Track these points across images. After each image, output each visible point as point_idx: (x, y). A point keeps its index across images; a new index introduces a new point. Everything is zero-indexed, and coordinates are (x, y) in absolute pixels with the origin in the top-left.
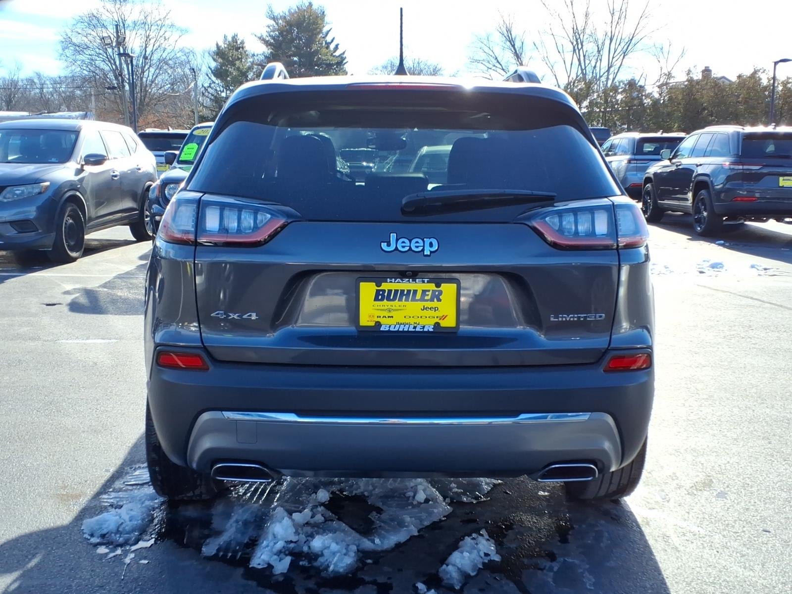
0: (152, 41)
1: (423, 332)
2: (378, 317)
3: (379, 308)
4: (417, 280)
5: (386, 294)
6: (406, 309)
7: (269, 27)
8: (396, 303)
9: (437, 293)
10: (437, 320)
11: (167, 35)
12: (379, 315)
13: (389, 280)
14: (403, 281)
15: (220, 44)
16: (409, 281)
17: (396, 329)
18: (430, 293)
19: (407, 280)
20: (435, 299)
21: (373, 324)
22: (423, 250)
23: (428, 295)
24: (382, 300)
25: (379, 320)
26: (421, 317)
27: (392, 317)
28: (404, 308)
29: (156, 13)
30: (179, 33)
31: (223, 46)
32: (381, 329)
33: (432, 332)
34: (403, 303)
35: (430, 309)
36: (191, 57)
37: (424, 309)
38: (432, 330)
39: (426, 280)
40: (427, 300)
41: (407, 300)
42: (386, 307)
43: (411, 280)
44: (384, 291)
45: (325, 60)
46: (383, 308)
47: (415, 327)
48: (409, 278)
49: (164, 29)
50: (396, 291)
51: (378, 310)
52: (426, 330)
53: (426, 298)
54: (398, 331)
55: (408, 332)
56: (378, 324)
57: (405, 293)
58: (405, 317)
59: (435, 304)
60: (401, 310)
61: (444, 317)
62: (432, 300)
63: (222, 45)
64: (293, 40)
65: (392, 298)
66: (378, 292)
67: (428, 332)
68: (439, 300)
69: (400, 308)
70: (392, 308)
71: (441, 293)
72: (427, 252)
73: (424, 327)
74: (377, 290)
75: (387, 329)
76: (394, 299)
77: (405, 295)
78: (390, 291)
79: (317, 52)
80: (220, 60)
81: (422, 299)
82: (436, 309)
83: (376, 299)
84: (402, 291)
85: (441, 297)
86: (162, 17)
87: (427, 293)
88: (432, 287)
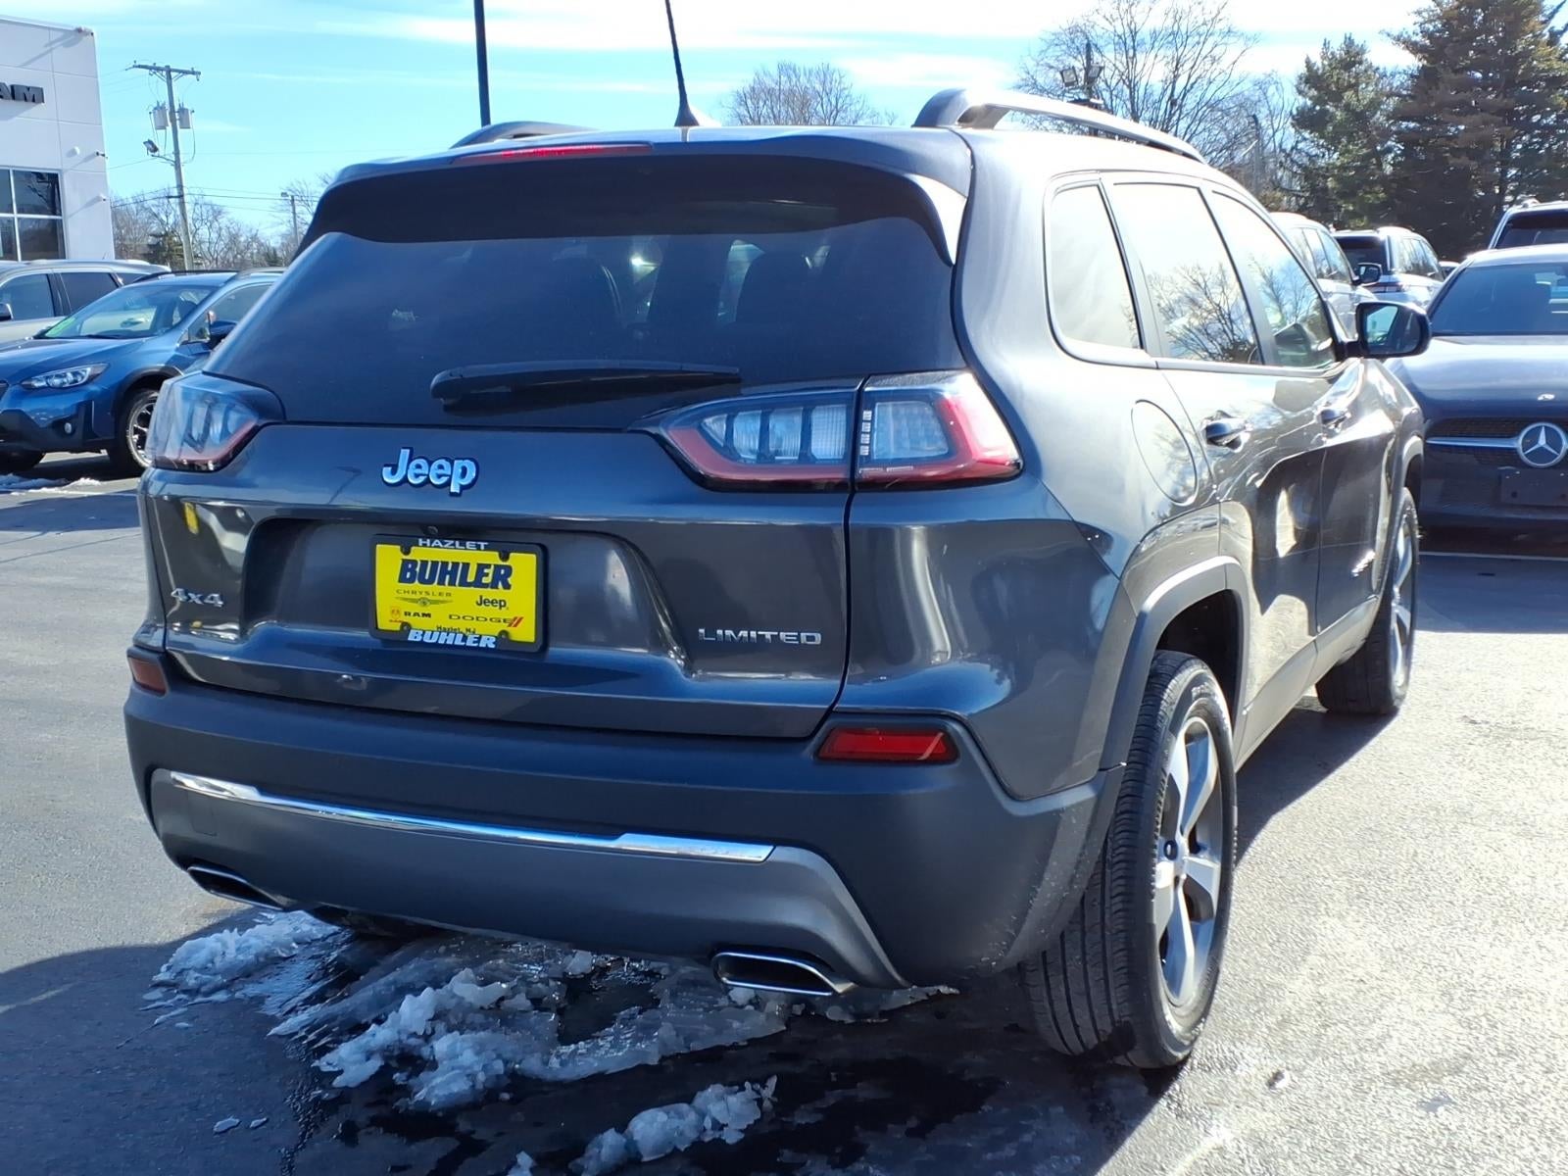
0: (1187, 66)
1: (478, 648)
2: (406, 614)
3: (407, 596)
4: (468, 543)
5: (418, 569)
6: (451, 601)
7: (1419, 13)
8: (435, 587)
9: (502, 572)
10: (504, 626)
11: (1217, 52)
12: (407, 611)
13: (421, 541)
14: (444, 544)
15: (1313, 60)
16: (454, 545)
17: (433, 641)
18: (490, 571)
19: (452, 542)
20: (500, 585)
21: (396, 627)
22: (448, 484)
23: (487, 575)
24: (411, 581)
25: (406, 619)
26: (477, 618)
27: (429, 615)
28: (449, 598)
29: (1197, 10)
30: (1240, 45)
31: (1319, 64)
32: (409, 639)
33: (491, 649)
34: (446, 588)
35: (492, 602)
36: (1271, 90)
37: (482, 602)
38: (493, 646)
39: (482, 544)
40: (485, 586)
41: (452, 583)
42: (418, 596)
43: (457, 543)
44: (414, 563)
45: (1543, 70)
46: (414, 596)
47: (465, 638)
48: (455, 540)
49: (1211, 41)
50: (435, 564)
51: (406, 599)
52: (482, 644)
53: (485, 580)
54: (436, 645)
55: (453, 646)
56: (406, 627)
57: (449, 568)
58: (450, 617)
59: (499, 593)
60: (443, 602)
61: (516, 622)
62: (494, 585)
63: (1318, 62)
64: (1470, 37)
65: (427, 577)
66: (405, 562)
67: (487, 649)
68: (507, 586)
69: (441, 598)
70: (429, 597)
71: (509, 570)
72: (454, 488)
73: (480, 638)
74: (404, 561)
75: (419, 639)
76: (430, 581)
77: (448, 573)
78: (424, 563)
79: (1526, 54)
80: (1314, 92)
81: (478, 583)
82: (502, 604)
83: (402, 579)
84: (445, 564)
85: (509, 579)
86: (1208, 18)
87: (486, 571)
88: (492, 558)
